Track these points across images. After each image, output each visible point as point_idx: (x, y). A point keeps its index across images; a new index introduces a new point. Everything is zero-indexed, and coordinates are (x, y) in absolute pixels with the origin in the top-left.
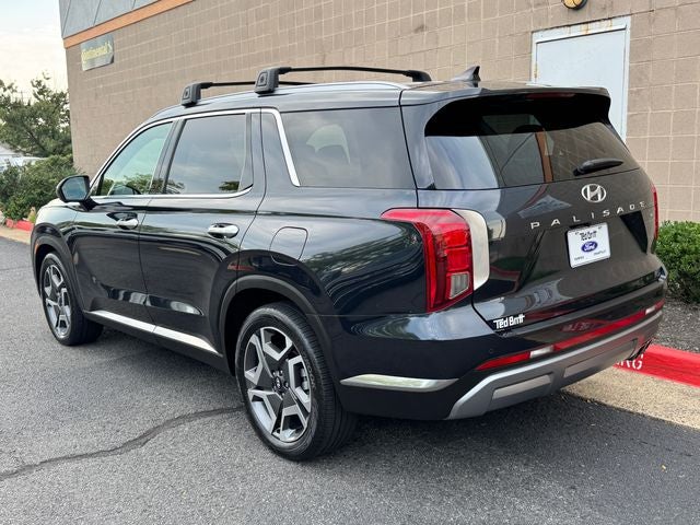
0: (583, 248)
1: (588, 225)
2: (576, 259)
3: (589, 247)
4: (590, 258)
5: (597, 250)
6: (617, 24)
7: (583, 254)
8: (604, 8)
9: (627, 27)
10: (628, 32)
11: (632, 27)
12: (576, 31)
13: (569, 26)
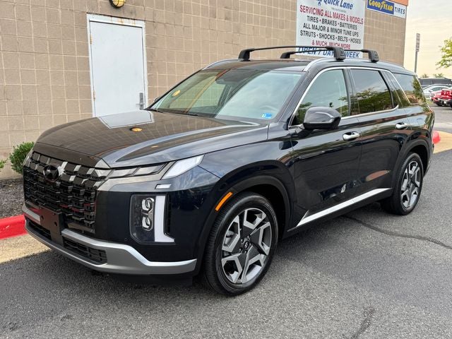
6: (138, 23)
8: (131, 13)
9: (144, 27)
10: (144, 30)
11: (146, 28)
12: (115, 20)
13: (111, 16)
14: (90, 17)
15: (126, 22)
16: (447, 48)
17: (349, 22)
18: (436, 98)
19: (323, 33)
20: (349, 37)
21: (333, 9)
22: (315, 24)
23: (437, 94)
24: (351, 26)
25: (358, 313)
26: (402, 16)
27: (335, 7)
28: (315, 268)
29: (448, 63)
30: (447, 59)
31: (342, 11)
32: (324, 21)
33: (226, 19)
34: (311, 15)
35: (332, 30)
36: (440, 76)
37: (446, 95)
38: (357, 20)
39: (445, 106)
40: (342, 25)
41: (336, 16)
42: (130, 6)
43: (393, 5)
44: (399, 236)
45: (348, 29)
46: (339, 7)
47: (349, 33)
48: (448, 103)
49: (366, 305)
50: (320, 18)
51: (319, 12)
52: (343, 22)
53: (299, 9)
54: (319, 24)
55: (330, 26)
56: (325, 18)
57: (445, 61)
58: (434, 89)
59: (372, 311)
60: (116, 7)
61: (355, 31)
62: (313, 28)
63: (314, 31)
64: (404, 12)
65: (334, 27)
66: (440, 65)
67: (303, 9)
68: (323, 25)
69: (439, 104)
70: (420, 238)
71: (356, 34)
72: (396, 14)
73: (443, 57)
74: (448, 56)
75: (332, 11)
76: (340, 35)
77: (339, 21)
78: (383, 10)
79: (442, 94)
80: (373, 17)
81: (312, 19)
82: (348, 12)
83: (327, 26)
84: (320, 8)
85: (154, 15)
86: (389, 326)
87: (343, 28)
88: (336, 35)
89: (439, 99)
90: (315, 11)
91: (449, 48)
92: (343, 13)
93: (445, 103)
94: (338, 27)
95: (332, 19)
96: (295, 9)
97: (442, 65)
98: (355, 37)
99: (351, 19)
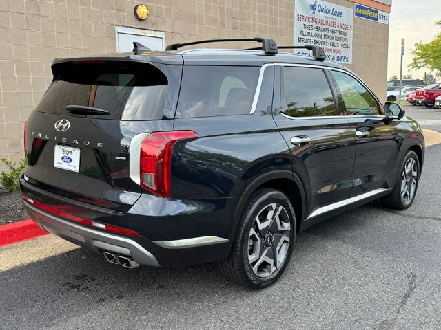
0: (63, 158)
1: (68, 145)
2: (58, 163)
3: (67, 159)
4: (65, 166)
5: (70, 164)
6: (159, 34)
7: (62, 162)
8: (153, 25)
9: (164, 37)
10: (164, 40)
11: (166, 38)
12: (140, 32)
13: (136, 28)
14: (118, 29)
15: (149, 33)
16: (418, 51)
17: (339, 29)
18: (411, 98)
19: (317, 39)
20: (340, 43)
21: (325, 17)
22: (310, 31)
23: (412, 94)
24: (341, 33)
25: (403, 278)
26: (385, 22)
27: (328, 15)
28: (354, 245)
29: (419, 65)
30: (418, 61)
31: (334, 19)
32: (318, 29)
33: (234, 28)
34: (307, 23)
35: (325, 36)
36: (409, 77)
37: (421, 95)
38: (346, 27)
39: (420, 105)
40: (333, 32)
41: (329, 24)
42: (152, 19)
43: (377, 12)
44: (415, 217)
45: (338, 36)
46: (330, 15)
47: (340, 39)
48: (423, 102)
49: (408, 272)
50: (315, 25)
51: (313, 20)
52: (334, 29)
53: (296, 17)
54: (314, 31)
55: (324, 33)
56: (319, 25)
57: (416, 63)
58: (408, 90)
59: (414, 276)
60: (140, 20)
61: (344, 37)
62: (309, 35)
63: (309, 38)
64: (387, 18)
65: (327, 34)
66: (411, 67)
67: (300, 18)
68: (317, 32)
69: (414, 104)
70: (435, 219)
71: (346, 39)
72: (380, 20)
73: (414, 59)
74: (419, 59)
75: (325, 19)
76: (332, 41)
77: (330, 28)
78: (369, 17)
79: (417, 94)
80: (360, 24)
81: (307, 27)
82: (339, 20)
83: (320, 33)
84: (314, 16)
85: (173, 26)
86: (432, 287)
87: (334, 35)
88: (329, 41)
89: (414, 99)
90: (310, 20)
91: (419, 51)
92: (335, 21)
93: (420, 102)
94: (330, 34)
95: (325, 26)
96: (293, 18)
97: (413, 67)
98: (345, 43)
99: (342, 25)
